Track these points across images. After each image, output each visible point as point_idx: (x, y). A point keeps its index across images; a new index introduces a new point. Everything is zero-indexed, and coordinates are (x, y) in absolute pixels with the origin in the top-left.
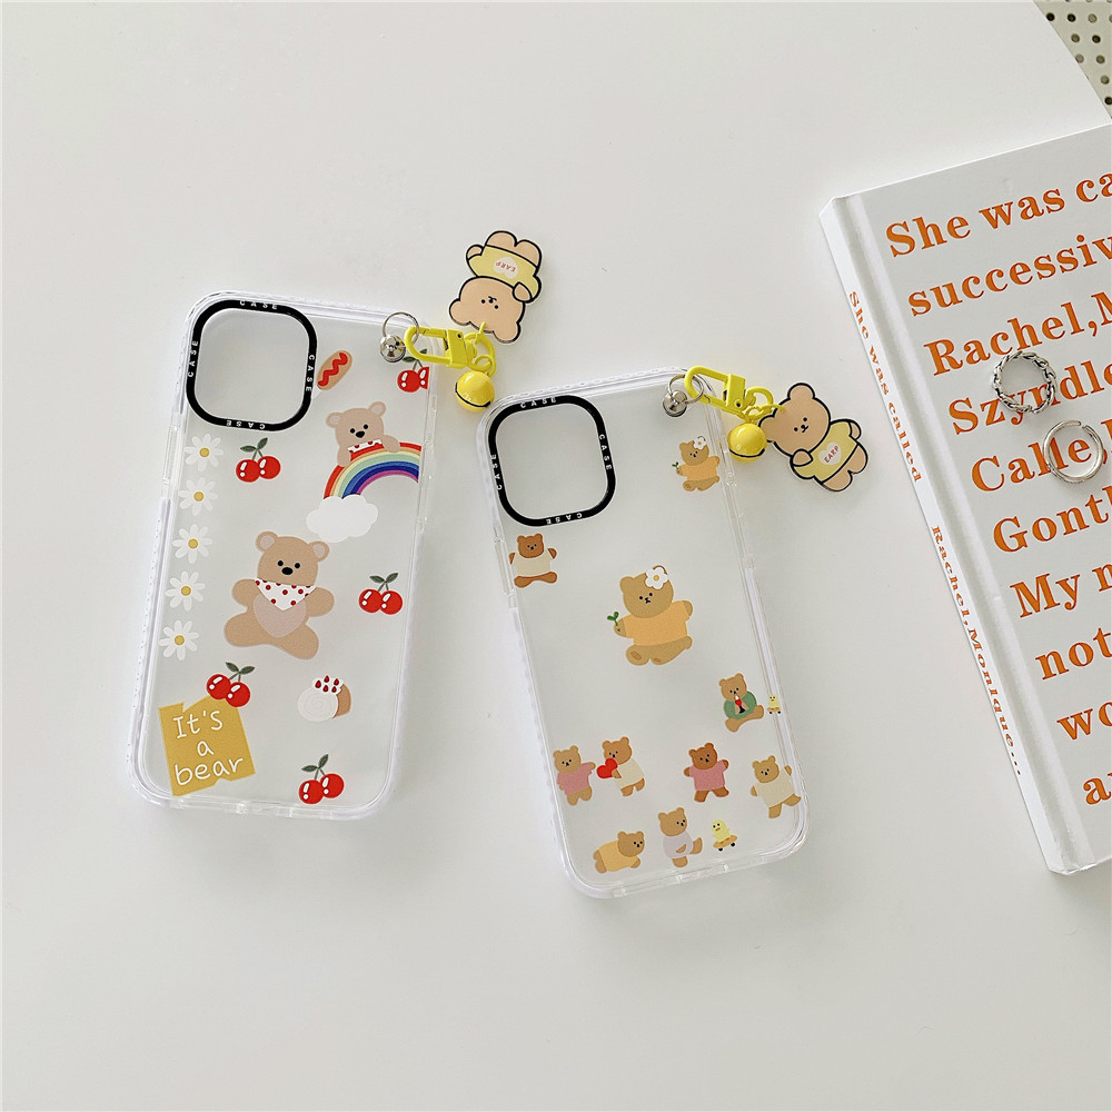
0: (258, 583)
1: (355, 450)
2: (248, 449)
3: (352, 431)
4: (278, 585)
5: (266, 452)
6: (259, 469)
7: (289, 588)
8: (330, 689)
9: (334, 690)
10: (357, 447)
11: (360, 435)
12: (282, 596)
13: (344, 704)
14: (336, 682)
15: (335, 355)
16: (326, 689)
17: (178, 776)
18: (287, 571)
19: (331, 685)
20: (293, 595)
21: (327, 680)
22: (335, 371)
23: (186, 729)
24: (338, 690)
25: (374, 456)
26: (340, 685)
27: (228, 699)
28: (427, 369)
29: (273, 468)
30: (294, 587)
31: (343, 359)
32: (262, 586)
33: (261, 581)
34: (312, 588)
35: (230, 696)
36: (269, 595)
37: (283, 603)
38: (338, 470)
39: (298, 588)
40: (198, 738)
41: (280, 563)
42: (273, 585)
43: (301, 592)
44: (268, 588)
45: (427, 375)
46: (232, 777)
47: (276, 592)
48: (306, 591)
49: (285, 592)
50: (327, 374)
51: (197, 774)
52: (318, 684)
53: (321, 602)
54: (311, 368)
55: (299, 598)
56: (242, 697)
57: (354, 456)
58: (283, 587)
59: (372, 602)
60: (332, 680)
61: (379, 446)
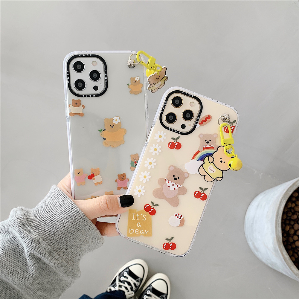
0: (166, 180)
1: (205, 147)
2: (173, 138)
3: (206, 141)
4: (172, 182)
5: (178, 141)
6: (175, 146)
7: (174, 184)
8: (179, 218)
9: (180, 218)
10: (206, 146)
11: (208, 142)
12: (172, 186)
13: (182, 224)
14: (181, 216)
15: (207, 115)
16: (178, 217)
17: (130, 230)
18: (175, 179)
19: (179, 216)
20: (175, 186)
21: (179, 215)
22: (206, 121)
23: (135, 218)
24: (181, 219)
25: (210, 150)
26: (182, 217)
27: (149, 212)
28: (234, 127)
29: (179, 146)
30: (176, 184)
31: (209, 118)
32: (167, 181)
33: (167, 180)
34: (181, 186)
35: (150, 211)
36: (168, 185)
37: (172, 188)
38: (198, 152)
39: (177, 185)
40: (138, 221)
41: (174, 176)
42: (170, 182)
43: (178, 186)
44: (169, 182)
45: (234, 129)
46: (145, 235)
47: (170, 184)
48: (179, 186)
49: (173, 185)
50: (203, 121)
51: (135, 232)
52: (176, 215)
53: (183, 191)
54: (198, 118)
55: (177, 188)
56: (153, 213)
57: (204, 149)
58: (173, 183)
59: (198, 195)
60: (180, 215)
61: (212, 148)
